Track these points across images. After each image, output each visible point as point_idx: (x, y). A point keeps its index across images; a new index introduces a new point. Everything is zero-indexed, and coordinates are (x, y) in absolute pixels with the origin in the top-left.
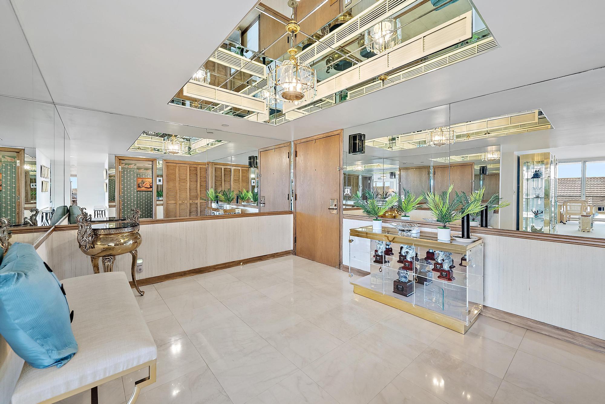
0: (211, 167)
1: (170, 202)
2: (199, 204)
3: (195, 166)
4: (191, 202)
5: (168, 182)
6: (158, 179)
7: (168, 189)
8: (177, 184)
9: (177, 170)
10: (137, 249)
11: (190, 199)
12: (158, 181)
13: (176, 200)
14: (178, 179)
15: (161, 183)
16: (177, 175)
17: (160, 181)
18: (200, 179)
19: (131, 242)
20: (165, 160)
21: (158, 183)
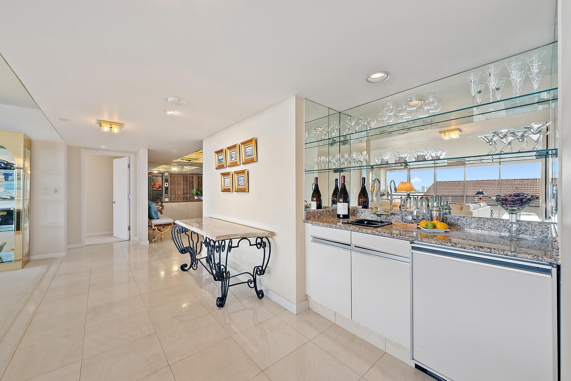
0: (195, 176)
1: (172, 196)
2: (188, 198)
3: (186, 176)
4: (184, 196)
5: (171, 185)
6: (166, 183)
7: (171, 189)
8: (176, 186)
9: (176, 178)
10: (162, 211)
11: (183, 195)
12: (165, 184)
13: (175, 195)
14: (176, 183)
15: (167, 186)
16: (176, 181)
17: (166, 184)
18: (189, 182)
19: (161, 207)
20: (169, 173)
21: (166, 186)
